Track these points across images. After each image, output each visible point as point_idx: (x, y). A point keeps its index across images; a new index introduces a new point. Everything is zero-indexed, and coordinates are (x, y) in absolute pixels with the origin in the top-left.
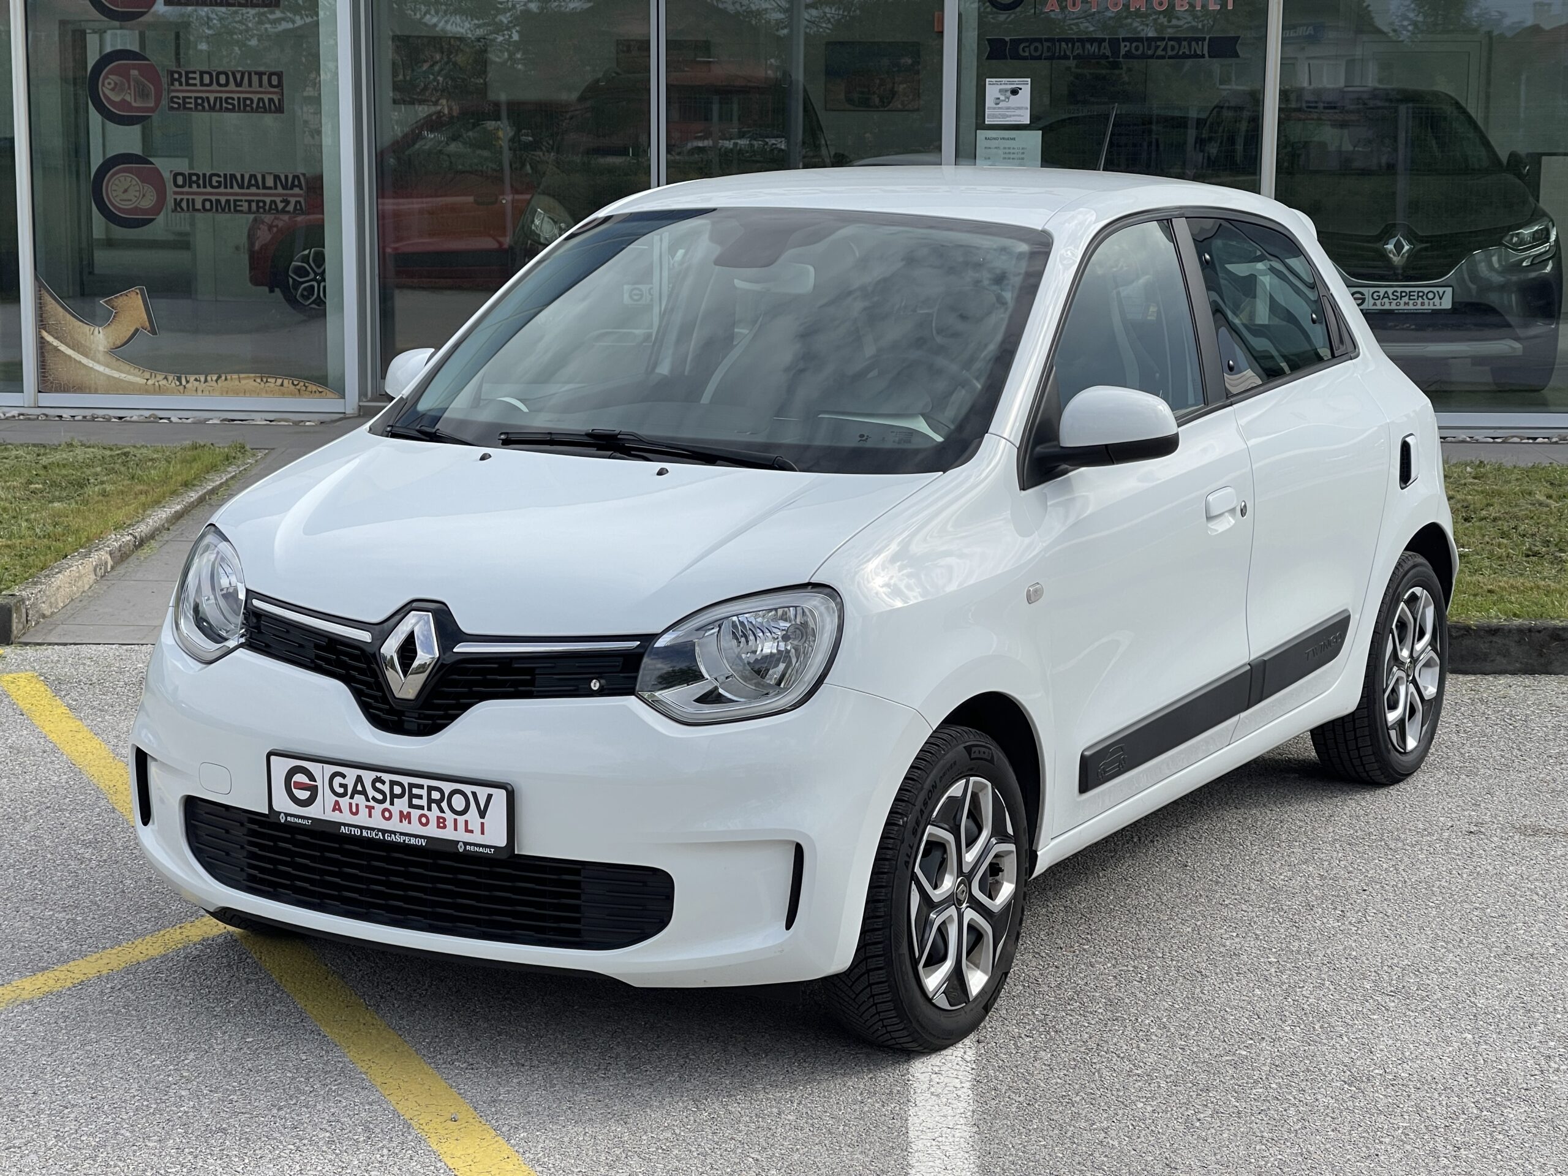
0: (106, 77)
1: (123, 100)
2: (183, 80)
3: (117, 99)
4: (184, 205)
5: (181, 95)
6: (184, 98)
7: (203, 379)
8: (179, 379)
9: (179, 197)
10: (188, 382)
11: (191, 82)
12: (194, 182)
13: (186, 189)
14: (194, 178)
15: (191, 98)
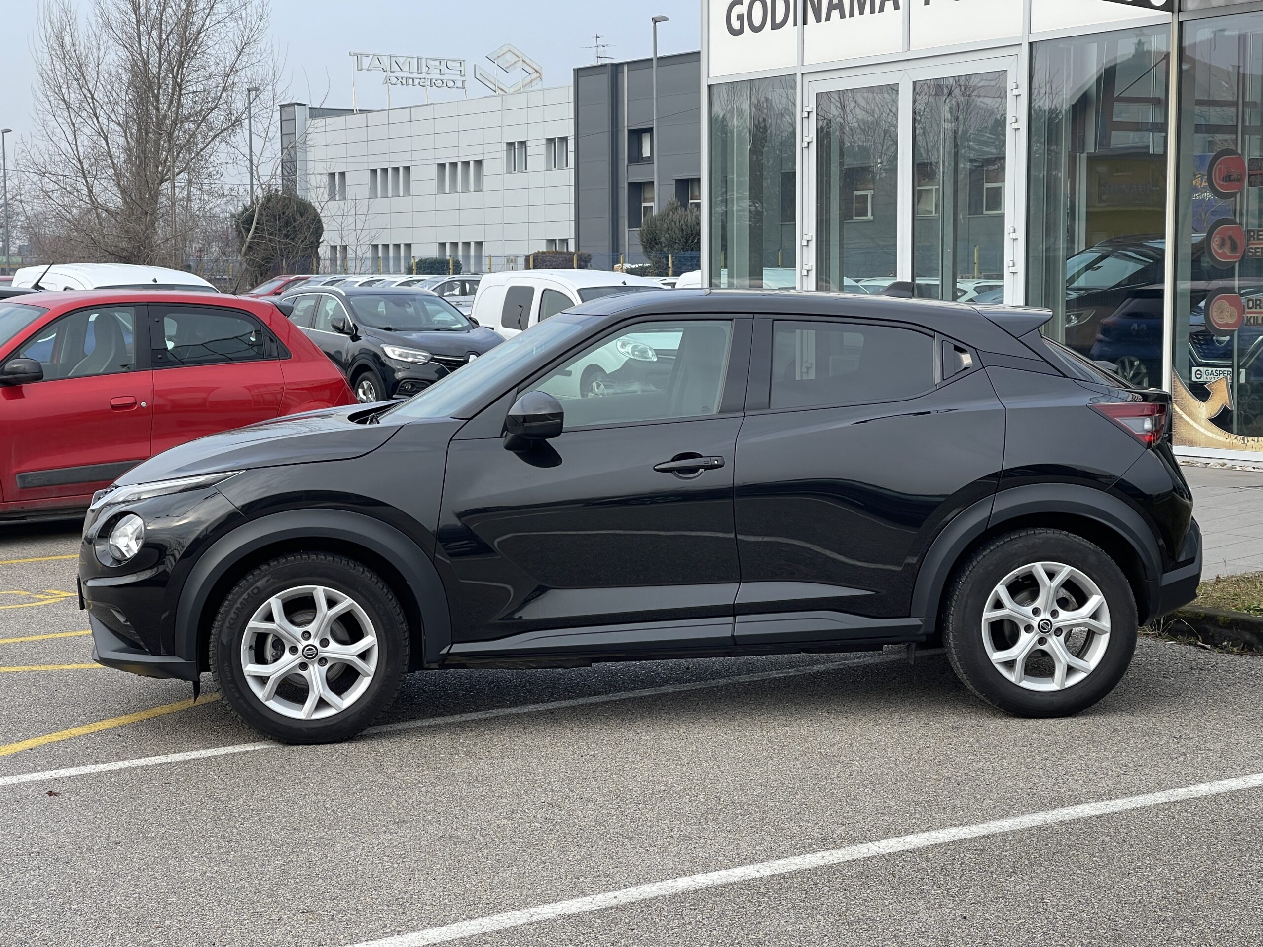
0: (1215, 237)
1: (1224, 253)
2: (1255, 236)
3: (1220, 251)
4: (1252, 321)
5: (1254, 246)
6: (1256, 248)
7: (1256, 440)
8: (1243, 440)
9: (1249, 315)
10: (1248, 441)
11: (1260, 237)
12: (1258, 305)
13: (1254, 310)
14: (1258, 302)
15: (1258, 248)
